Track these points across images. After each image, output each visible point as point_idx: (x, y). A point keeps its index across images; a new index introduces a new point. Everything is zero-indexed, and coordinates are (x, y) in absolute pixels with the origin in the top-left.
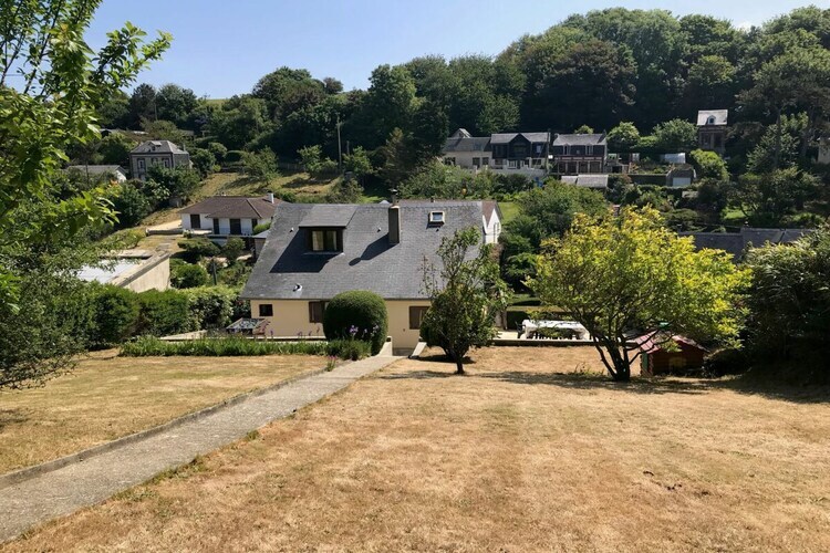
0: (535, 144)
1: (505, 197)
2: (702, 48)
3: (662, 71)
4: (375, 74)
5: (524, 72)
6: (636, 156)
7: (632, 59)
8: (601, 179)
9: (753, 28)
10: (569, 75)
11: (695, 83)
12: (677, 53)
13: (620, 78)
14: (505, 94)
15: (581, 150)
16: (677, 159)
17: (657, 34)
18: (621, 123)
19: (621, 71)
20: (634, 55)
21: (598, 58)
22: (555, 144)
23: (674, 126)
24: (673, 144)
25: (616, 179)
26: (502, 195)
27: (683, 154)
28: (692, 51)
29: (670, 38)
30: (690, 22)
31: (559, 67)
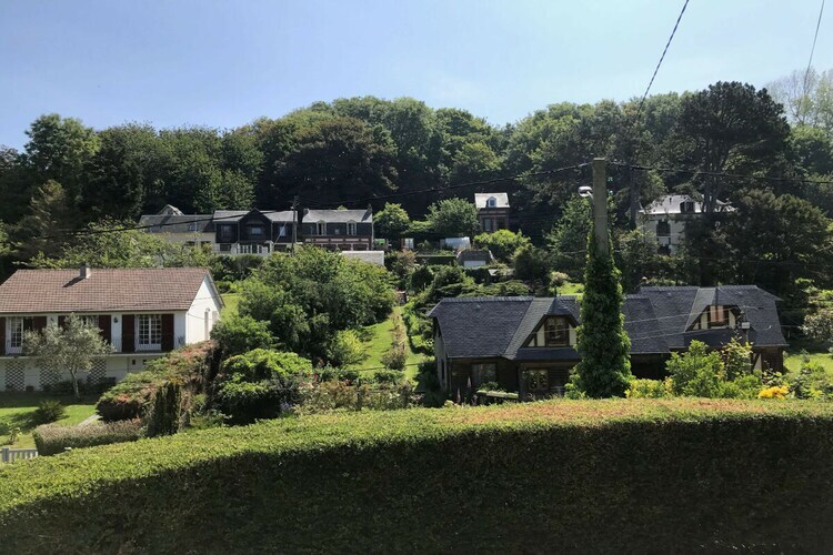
0: (278, 225)
1: (233, 286)
2: (463, 139)
3: (424, 156)
4: (36, 127)
5: (260, 149)
6: (409, 241)
7: (390, 140)
8: (377, 257)
9: (509, 125)
10: (317, 149)
11: (463, 169)
12: (437, 141)
13: (380, 159)
14: (234, 169)
15: (340, 229)
16: (461, 243)
17: (415, 118)
18: (388, 205)
19: (380, 151)
20: (393, 136)
21: (352, 133)
22: (305, 220)
23: (452, 205)
24: (455, 226)
25: (394, 259)
26: (228, 283)
27: (467, 239)
28: (452, 141)
29: (429, 125)
30: (446, 115)
31: (305, 141)
